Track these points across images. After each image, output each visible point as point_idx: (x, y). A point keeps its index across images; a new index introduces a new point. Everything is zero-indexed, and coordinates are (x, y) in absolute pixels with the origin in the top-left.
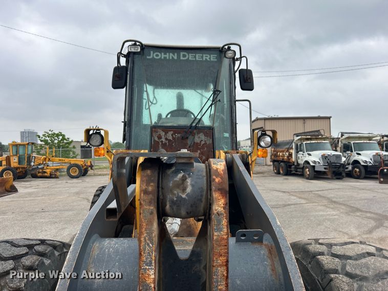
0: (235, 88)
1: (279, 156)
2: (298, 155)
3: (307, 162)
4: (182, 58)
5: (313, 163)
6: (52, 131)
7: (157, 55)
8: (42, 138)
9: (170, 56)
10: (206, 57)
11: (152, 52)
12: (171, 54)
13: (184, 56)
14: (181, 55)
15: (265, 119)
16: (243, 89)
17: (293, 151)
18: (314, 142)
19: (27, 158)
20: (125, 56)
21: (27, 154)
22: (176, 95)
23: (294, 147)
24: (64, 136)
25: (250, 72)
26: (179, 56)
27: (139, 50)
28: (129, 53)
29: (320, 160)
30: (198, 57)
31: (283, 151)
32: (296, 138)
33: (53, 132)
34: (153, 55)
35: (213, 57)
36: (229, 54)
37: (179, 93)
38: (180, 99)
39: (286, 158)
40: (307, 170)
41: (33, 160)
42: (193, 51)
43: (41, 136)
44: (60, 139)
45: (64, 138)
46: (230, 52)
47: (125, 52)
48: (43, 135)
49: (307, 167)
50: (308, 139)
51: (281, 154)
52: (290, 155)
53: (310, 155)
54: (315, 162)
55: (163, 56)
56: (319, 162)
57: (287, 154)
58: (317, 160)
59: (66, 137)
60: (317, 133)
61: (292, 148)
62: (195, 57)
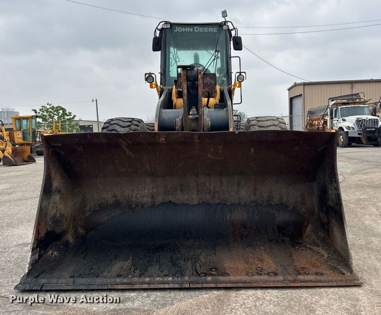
0: (230, 48)
1: (315, 125)
2: (334, 122)
3: (341, 129)
4: (195, 31)
5: (347, 128)
6: (51, 104)
7: (180, 30)
8: (39, 112)
9: (188, 29)
10: (211, 29)
11: (177, 28)
12: (189, 29)
13: (197, 29)
14: (195, 29)
15: (305, 84)
16: (235, 49)
17: (328, 118)
18: (350, 106)
19: (32, 133)
20: (159, 30)
21: (32, 129)
22: (193, 55)
23: (329, 114)
24: (64, 110)
25: (240, 38)
26: (194, 30)
27: (169, 27)
28: (162, 28)
29: (354, 125)
30: (206, 29)
31: (318, 119)
32: (332, 103)
33: (51, 106)
34: (178, 29)
35: (215, 30)
36: (225, 27)
37: (196, 53)
38: (196, 57)
39: (321, 126)
40: (342, 137)
41: (38, 135)
42: (203, 26)
43: (38, 111)
44: (60, 114)
45: (64, 114)
46: (225, 26)
47: (160, 27)
48: (40, 110)
49: (341, 135)
50: (344, 104)
51: (316, 122)
52: (325, 122)
53: (344, 120)
54: (348, 128)
55: (184, 30)
56: (353, 128)
57: (323, 122)
58: (351, 125)
59: (67, 112)
60: (355, 97)
61: (327, 115)
62: (204, 30)
